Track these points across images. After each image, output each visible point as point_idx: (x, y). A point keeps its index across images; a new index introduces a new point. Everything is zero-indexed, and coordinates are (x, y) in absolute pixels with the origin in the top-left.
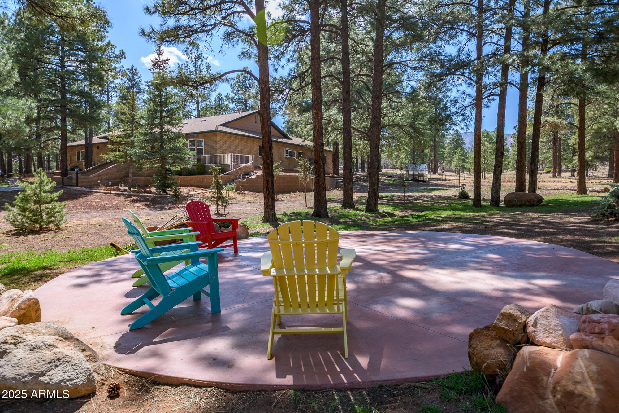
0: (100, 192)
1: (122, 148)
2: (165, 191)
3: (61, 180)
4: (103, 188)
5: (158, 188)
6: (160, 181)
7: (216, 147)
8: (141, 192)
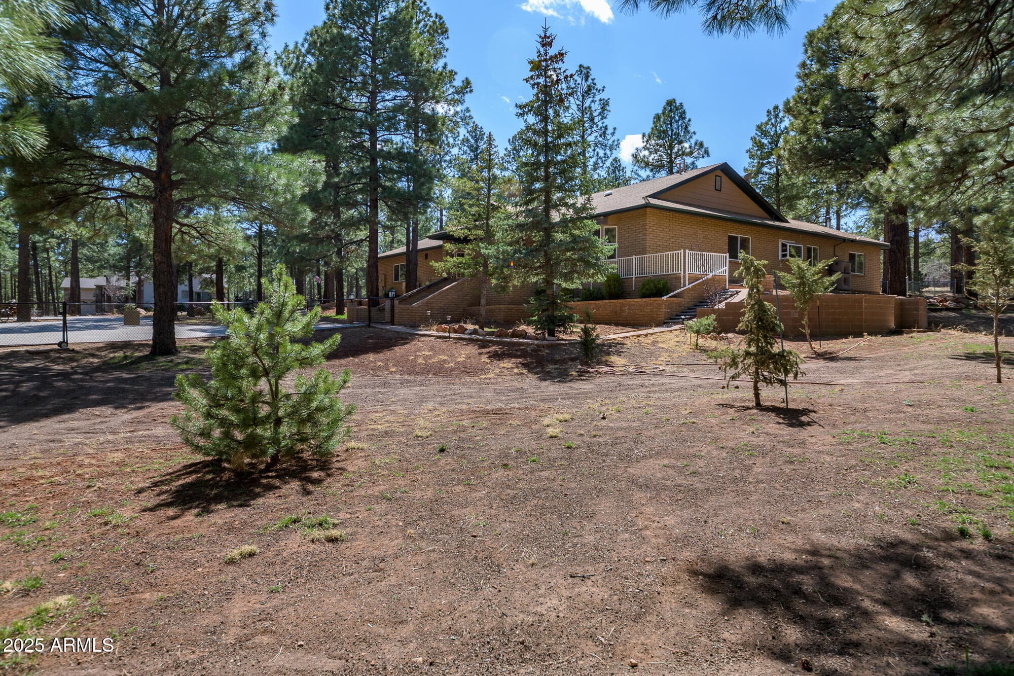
0: (430, 336)
1: (468, 249)
2: (551, 333)
3: (367, 313)
4: (435, 327)
5: (540, 325)
6: (543, 311)
7: (645, 240)
8: (507, 336)
